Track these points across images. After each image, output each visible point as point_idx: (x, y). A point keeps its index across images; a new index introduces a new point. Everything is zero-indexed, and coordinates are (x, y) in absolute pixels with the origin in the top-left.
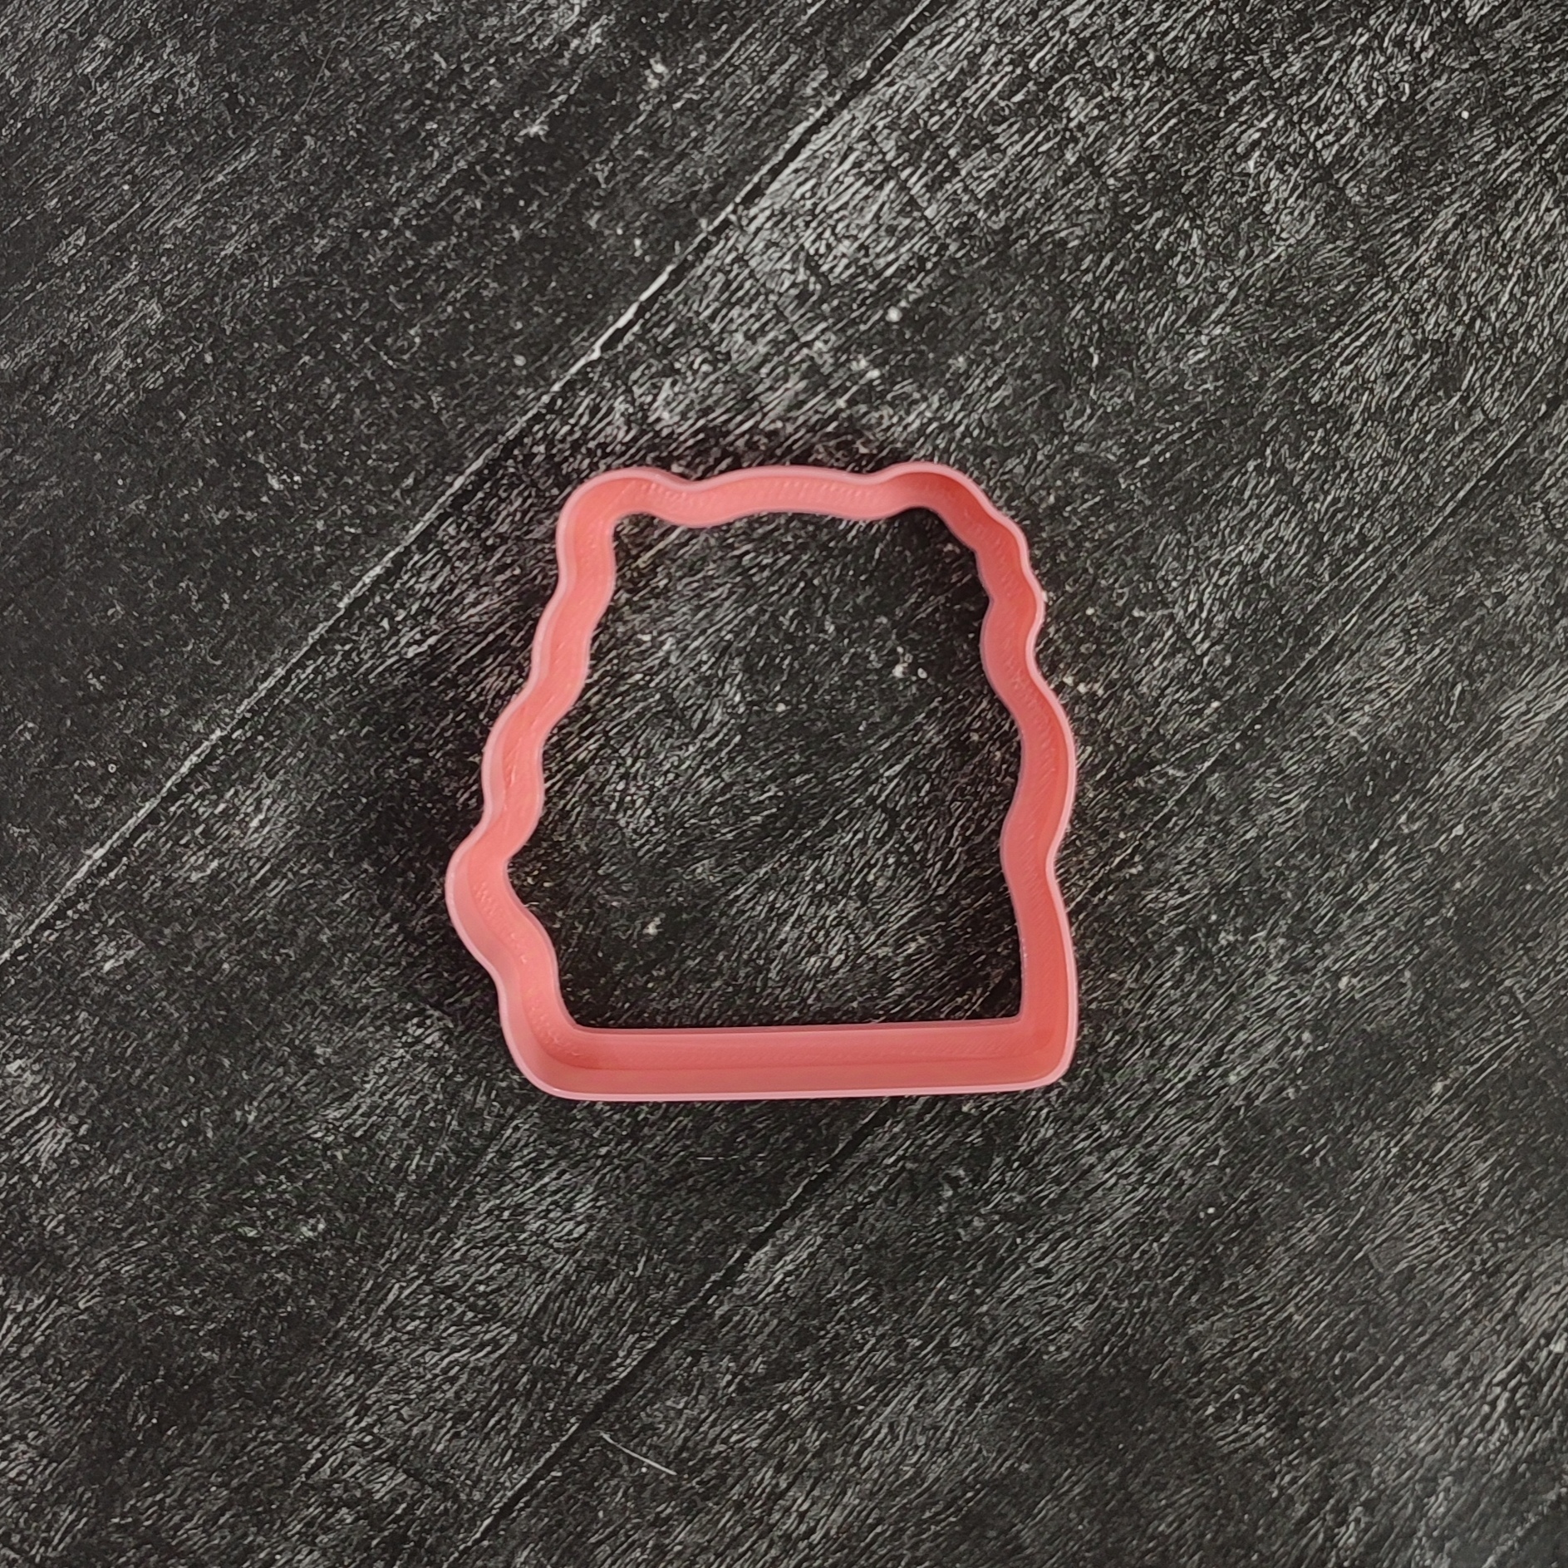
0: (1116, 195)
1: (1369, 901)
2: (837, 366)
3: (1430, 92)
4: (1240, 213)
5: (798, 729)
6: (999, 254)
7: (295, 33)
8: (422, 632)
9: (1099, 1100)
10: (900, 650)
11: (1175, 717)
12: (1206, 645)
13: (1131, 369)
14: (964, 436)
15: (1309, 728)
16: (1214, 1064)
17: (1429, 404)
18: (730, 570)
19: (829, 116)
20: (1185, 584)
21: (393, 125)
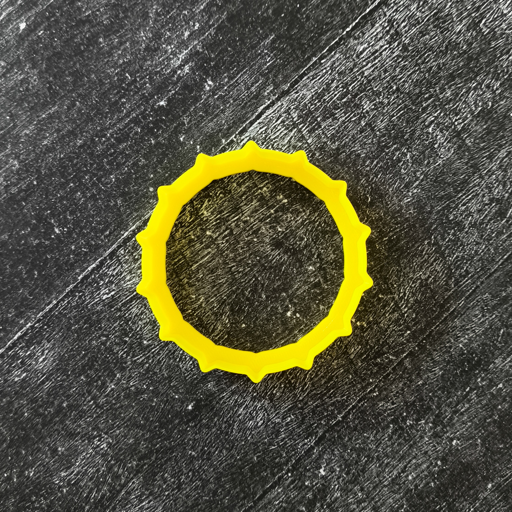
0: (380, 138)
1: (465, 411)
2: (272, 197)
3: (499, 106)
4: (426, 147)
5: (249, 334)
6: (335, 158)
7: (75, 64)
8: (109, 290)
9: (358, 483)
10: (290, 306)
11: (393, 336)
12: (406, 309)
13: (383, 204)
14: (318, 226)
15: (444, 343)
16: (403, 472)
17: (494, 222)
18: (227, 273)
19: (273, 103)
20: (399, 286)
21: (109, 100)
